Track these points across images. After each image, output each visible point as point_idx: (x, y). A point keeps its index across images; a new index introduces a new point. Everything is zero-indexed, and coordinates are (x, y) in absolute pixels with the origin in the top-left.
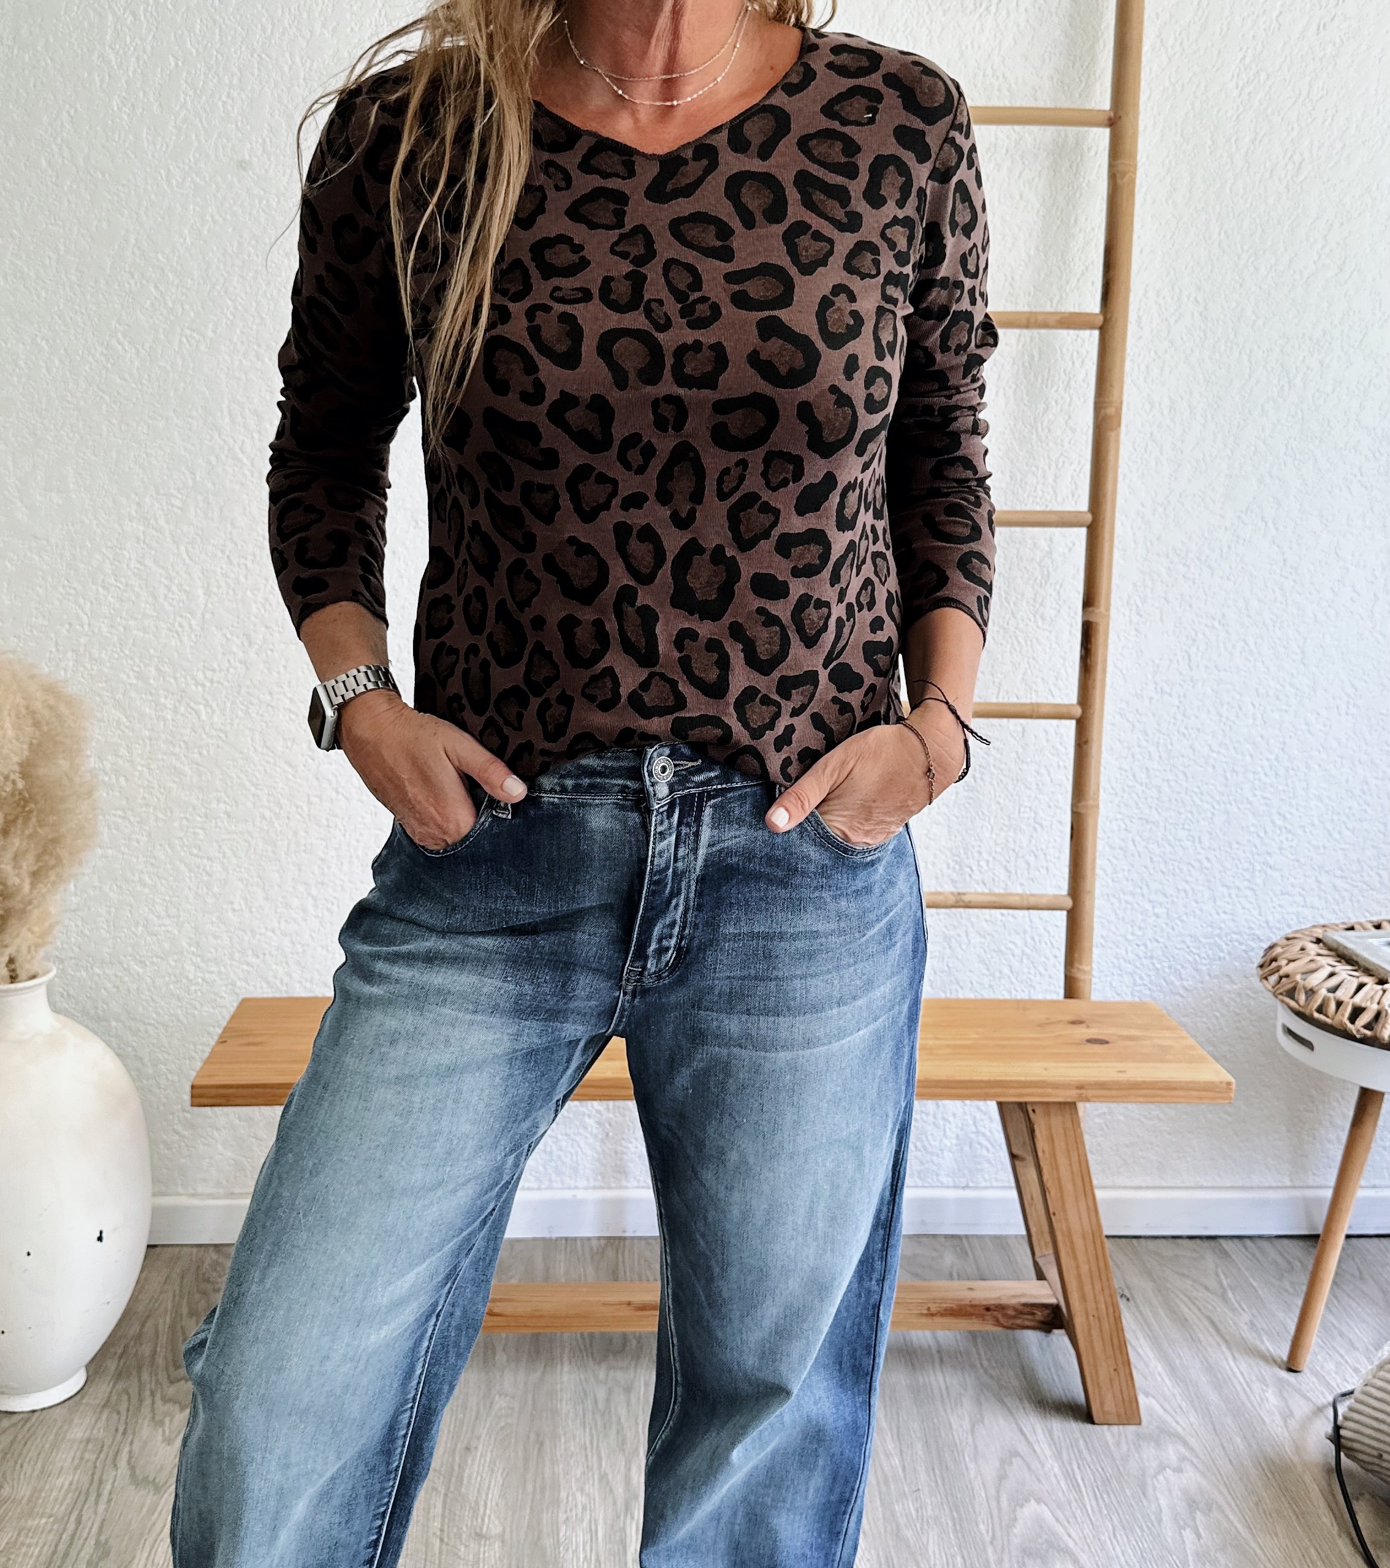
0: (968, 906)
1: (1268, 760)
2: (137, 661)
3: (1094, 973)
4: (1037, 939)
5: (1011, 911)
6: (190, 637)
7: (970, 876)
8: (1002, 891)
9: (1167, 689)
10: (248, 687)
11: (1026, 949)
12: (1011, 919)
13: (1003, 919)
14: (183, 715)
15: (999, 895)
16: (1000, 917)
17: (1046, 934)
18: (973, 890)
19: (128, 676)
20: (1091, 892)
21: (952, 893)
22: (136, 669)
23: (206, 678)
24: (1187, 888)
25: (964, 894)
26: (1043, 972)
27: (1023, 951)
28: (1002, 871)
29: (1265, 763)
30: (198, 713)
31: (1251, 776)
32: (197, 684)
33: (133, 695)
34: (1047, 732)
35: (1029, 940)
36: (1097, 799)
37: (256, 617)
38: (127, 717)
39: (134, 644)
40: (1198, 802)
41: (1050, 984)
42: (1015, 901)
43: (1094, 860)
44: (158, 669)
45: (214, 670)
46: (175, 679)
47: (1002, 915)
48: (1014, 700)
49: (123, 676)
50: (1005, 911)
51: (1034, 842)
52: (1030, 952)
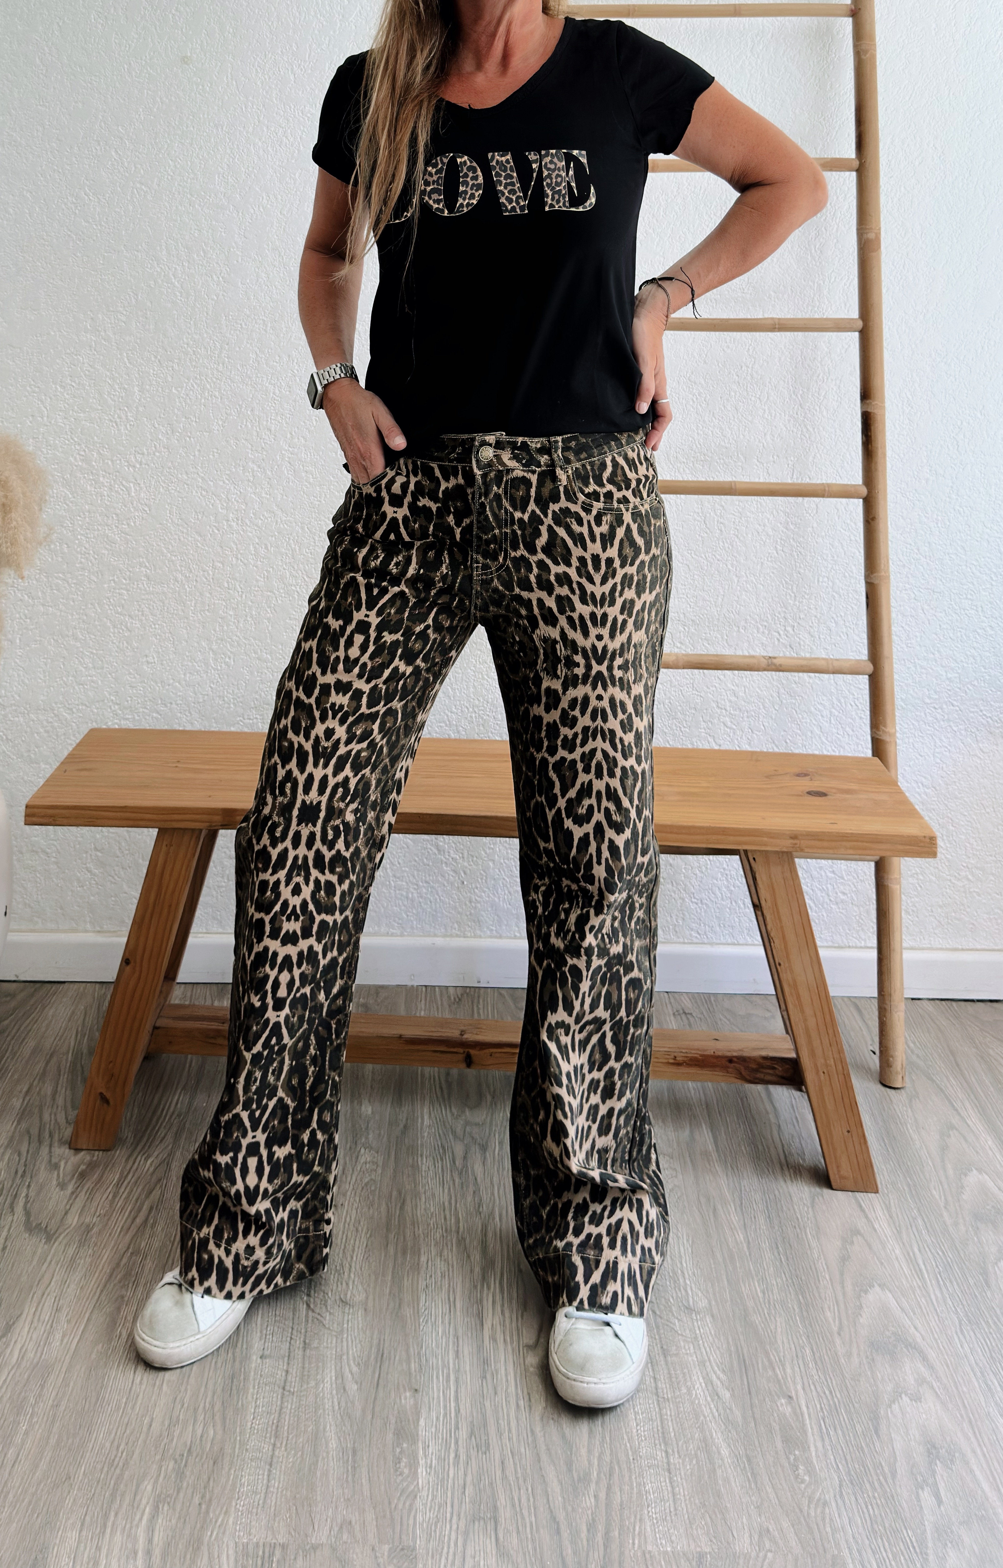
0: (779, 669)
2: (83, 446)
3: (898, 735)
4: (843, 701)
6: (126, 426)
7: (778, 640)
8: (808, 655)
10: (170, 468)
11: (833, 710)
12: (817, 681)
14: (117, 492)
15: (805, 659)
18: (781, 655)
19: (75, 459)
20: (891, 658)
21: (764, 657)
22: (83, 453)
23: (137, 461)
25: (775, 658)
26: (851, 733)
27: (831, 712)
28: (806, 636)
30: (128, 490)
32: (129, 465)
33: (79, 475)
35: (835, 701)
36: (887, 571)
37: (178, 410)
38: (72, 494)
39: (81, 432)
41: (858, 744)
42: (822, 664)
43: (890, 627)
44: (99, 453)
45: (143, 454)
46: (112, 461)
47: (810, 677)
48: (808, 481)
49: (72, 459)
51: (833, 609)
52: (837, 713)
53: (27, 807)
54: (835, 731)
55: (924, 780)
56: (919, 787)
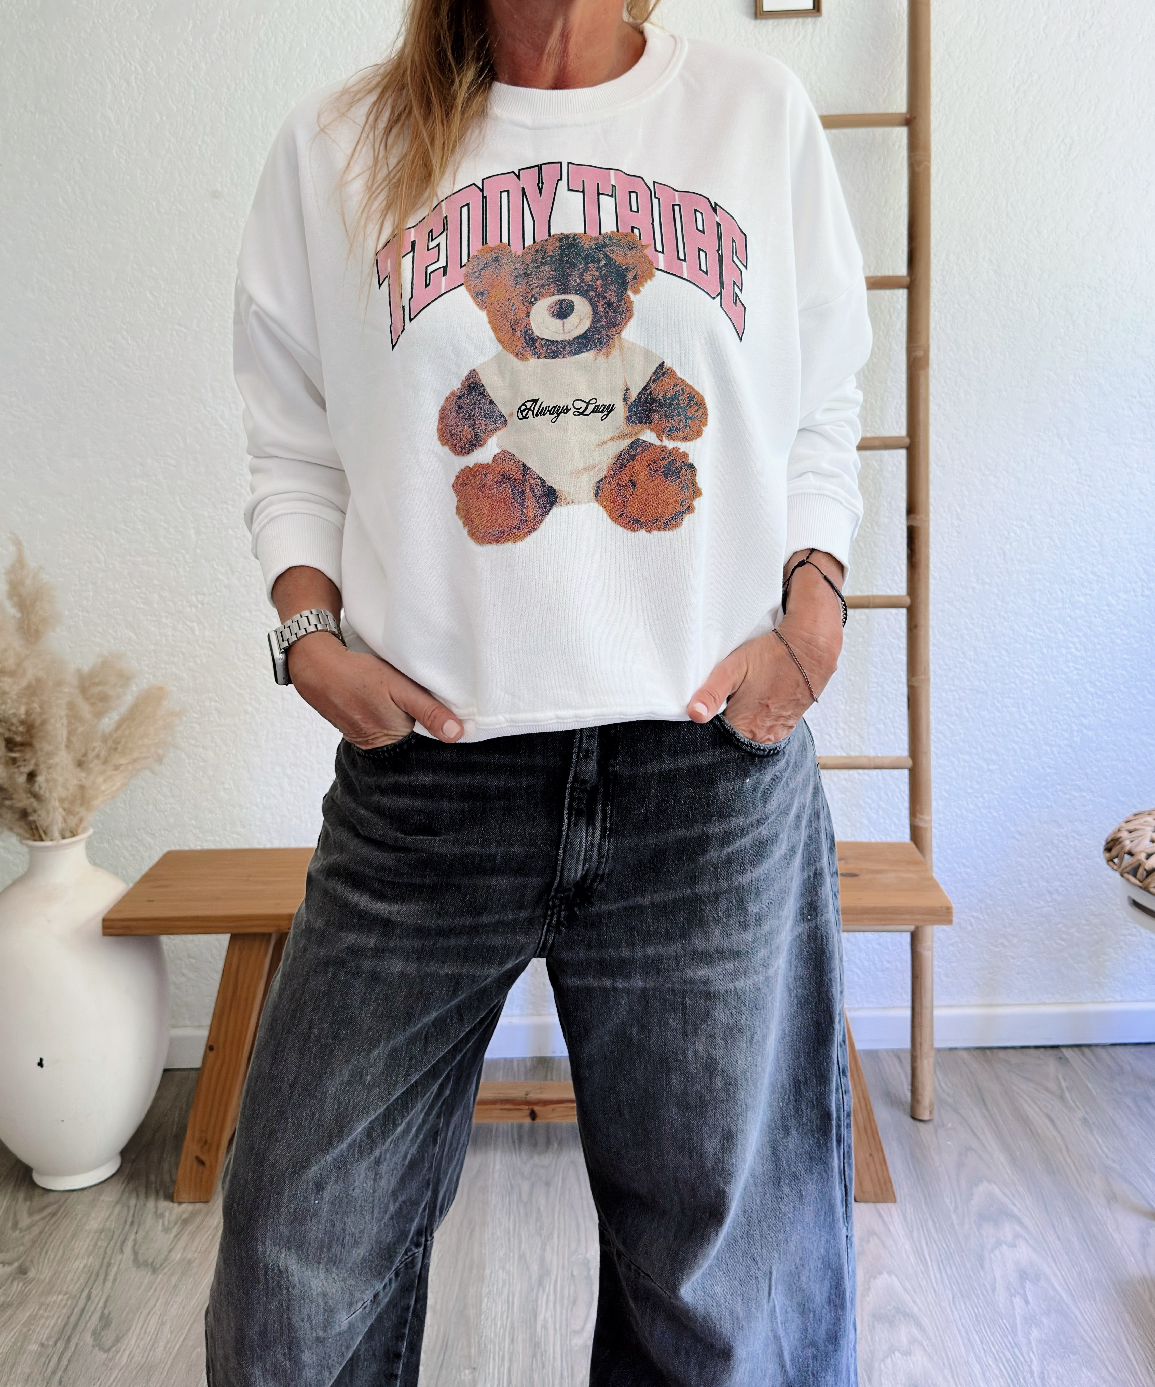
1: (1078, 636)
4: (890, 794)
5: (866, 771)
8: (857, 754)
9: (987, 580)
11: (881, 803)
13: (860, 778)
15: (855, 757)
16: (856, 776)
17: (897, 790)
20: (929, 753)
24: (1016, 747)
26: (897, 822)
28: (857, 737)
29: (1075, 639)
31: (1064, 651)
34: (887, 620)
36: (928, 673)
40: (1021, 674)
47: (859, 774)
50: (861, 771)
51: (882, 712)
52: (884, 805)
53: (104, 920)
54: (882, 821)
55: (964, 861)
56: (960, 868)
